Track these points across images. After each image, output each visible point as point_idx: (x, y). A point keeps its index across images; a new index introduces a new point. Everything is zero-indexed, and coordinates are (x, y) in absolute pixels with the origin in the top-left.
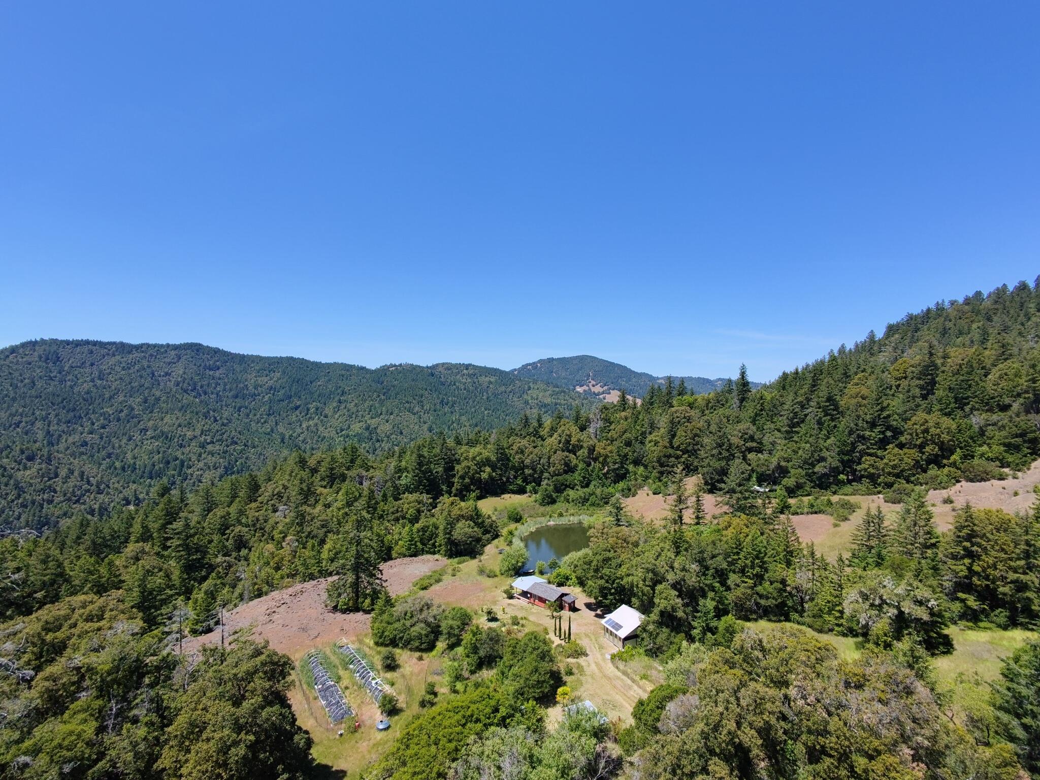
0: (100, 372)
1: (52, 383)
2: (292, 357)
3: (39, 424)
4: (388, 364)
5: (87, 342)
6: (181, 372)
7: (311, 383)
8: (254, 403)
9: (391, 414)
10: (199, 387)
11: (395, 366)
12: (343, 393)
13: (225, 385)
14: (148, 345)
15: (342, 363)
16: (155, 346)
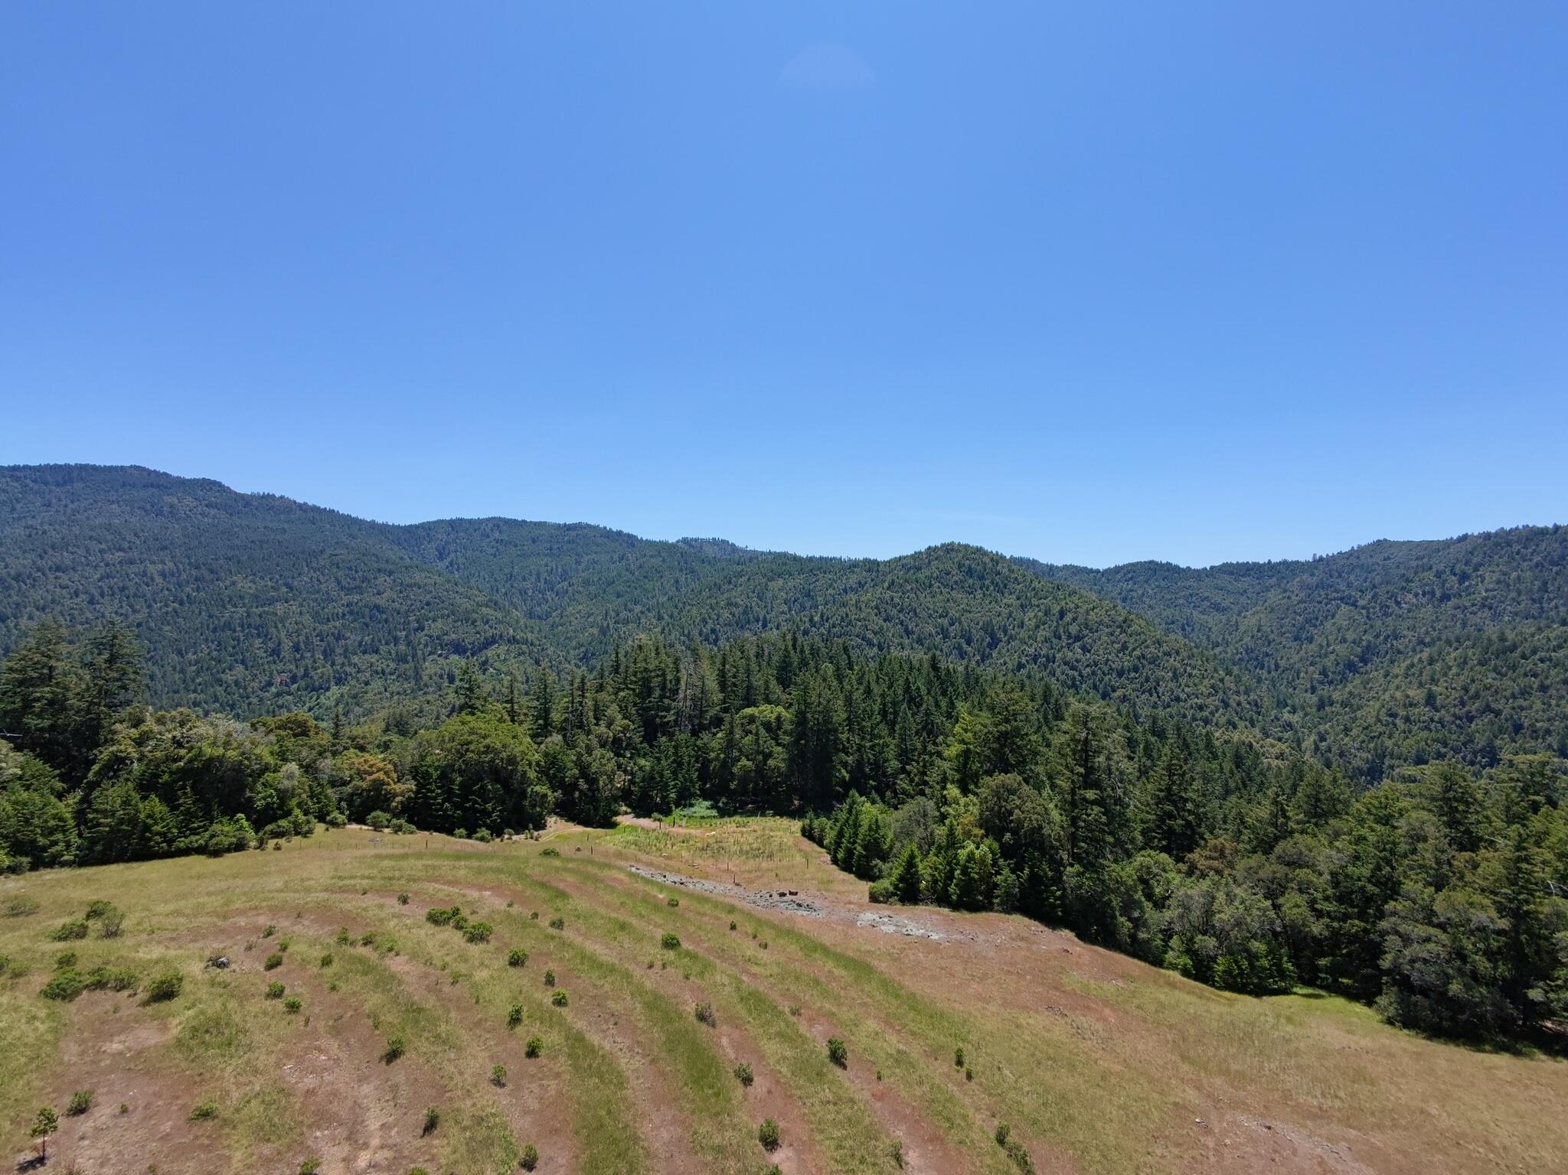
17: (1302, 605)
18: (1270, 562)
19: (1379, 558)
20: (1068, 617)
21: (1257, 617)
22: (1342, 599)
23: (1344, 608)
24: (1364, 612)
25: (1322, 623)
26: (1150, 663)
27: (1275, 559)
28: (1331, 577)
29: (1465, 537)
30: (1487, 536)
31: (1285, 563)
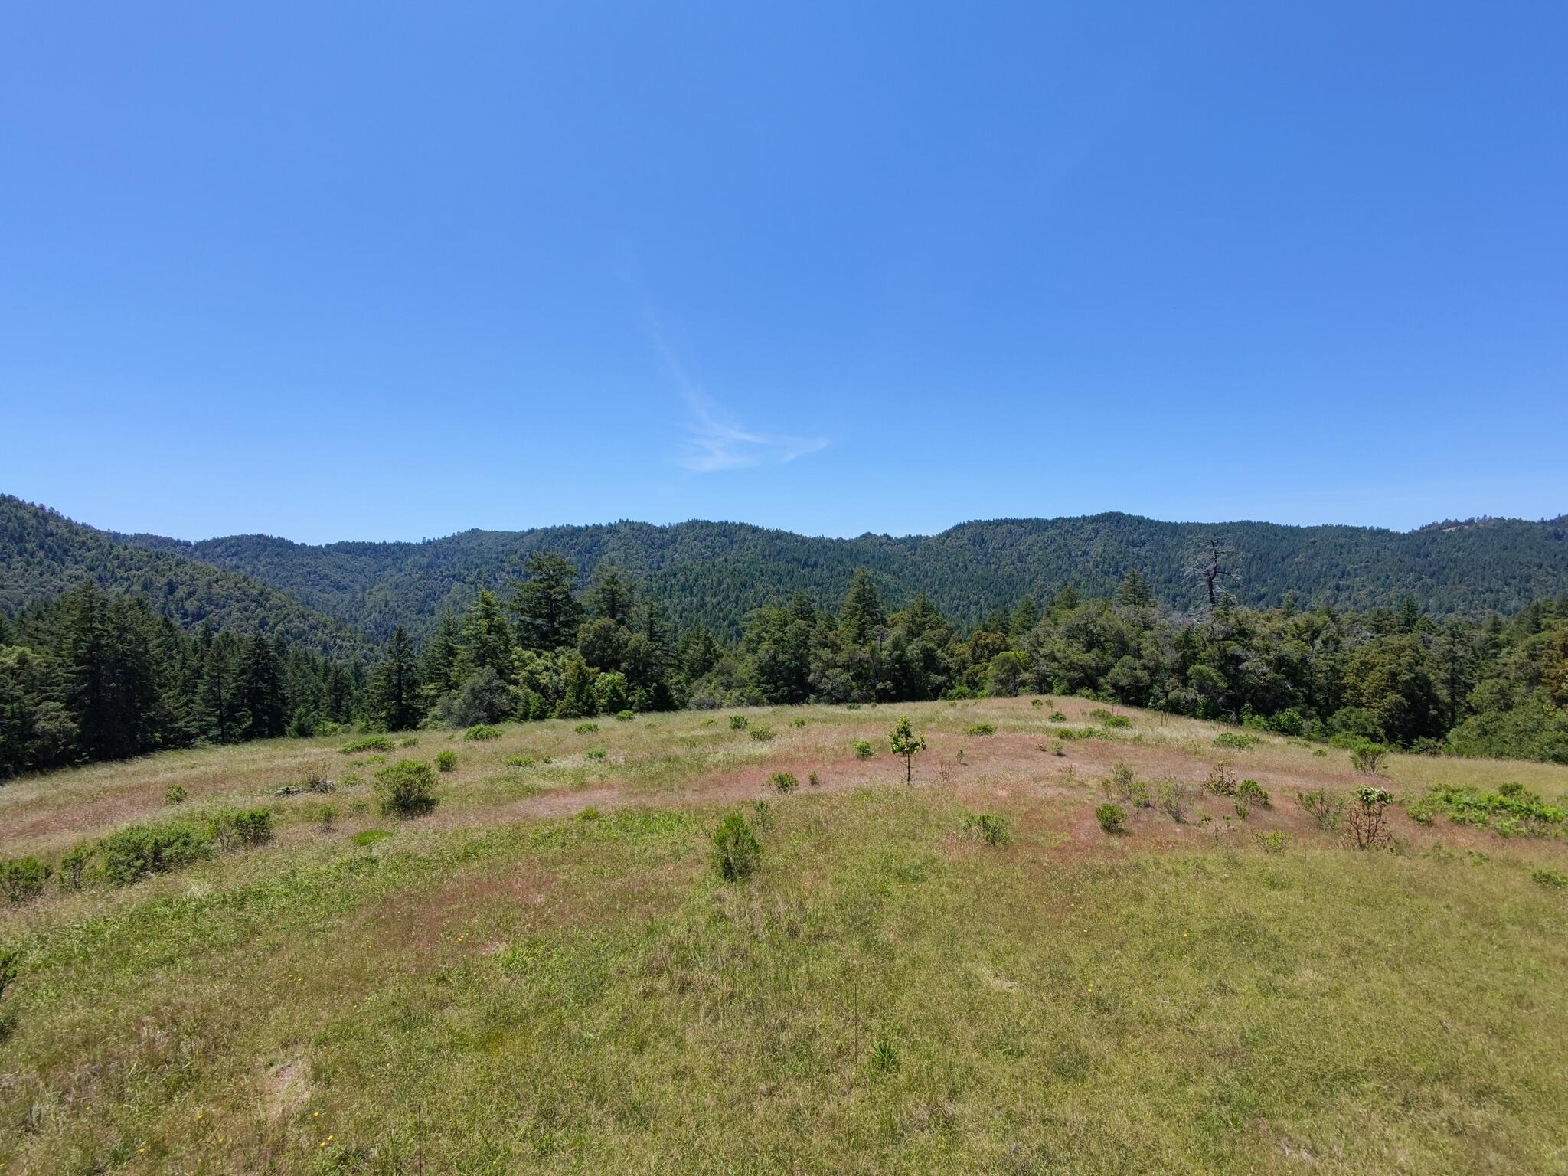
0: (1020, 553)
1: (980, 567)
2: (1249, 522)
3: (972, 608)
4: (1440, 522)
5: (1006, 521)
6: (1100, 550)
7: (1283, 560)
8: (1193, 590)
9: (1450, 610)
10: (1121, 569)
11: (1457, 523)
12: (1344, 574)
13: (1154, 566)
14: (1063, 520)
15: (1339, 527)
16: (1070, 520)
17: (422, 582)
18: (384, 543)
19: (474, 544)
21: (382, 593)
22: (453, 576)
23: (457, 585)
24: (473, 587)
26: (295, 639)
27: (390, 541)
28: (439, 558)
29: (532, 531)
30: (546, 530)
31: (398, 545)
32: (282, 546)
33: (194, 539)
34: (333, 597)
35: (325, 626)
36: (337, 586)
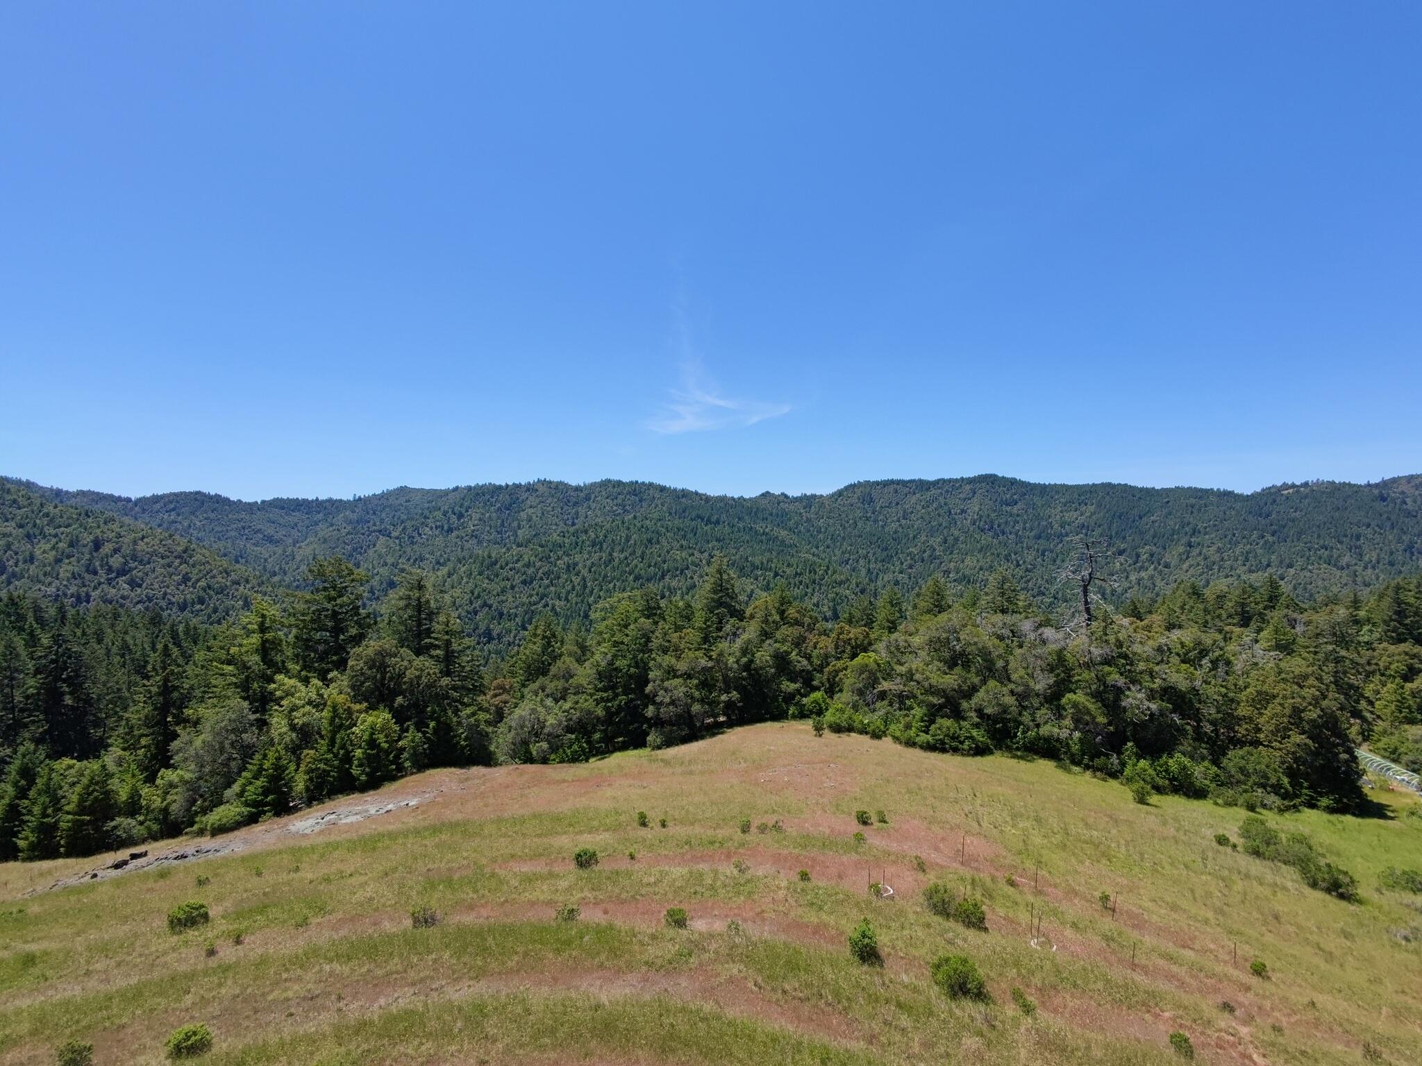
0: (904, 512)
1: (869, 523)
2: (1110, 484)
3: (862, 562)
4: (1279, 484)
5: (892, 482)
6: (976, 509)
7: (1141, 518)
8: (1061, 545)
9: (1290, 566)
10: (996, 526)
11: (1293, 486)
12: (1195, 532)
13: (1025, 523)
14: (944, 481)
15: (1190, 488)
16: (950, 481)
17: (350, 537)
18: (317, 499)
19: (402, 500)
20: (107, 548)
21: (312, 547)
22: (380, 531)
23: (382, 539)
24: (397, 541)
25: (366, 552)
26: (217, 593)
27: (322, 497)
28: (368, 513)
29: (456, 489)
30: (469, 488)
31: (330, 501)
32: (219, 503)
33: (134, 496)
34: (264, 551)
35: (247, 581)
36: (270, 539)
